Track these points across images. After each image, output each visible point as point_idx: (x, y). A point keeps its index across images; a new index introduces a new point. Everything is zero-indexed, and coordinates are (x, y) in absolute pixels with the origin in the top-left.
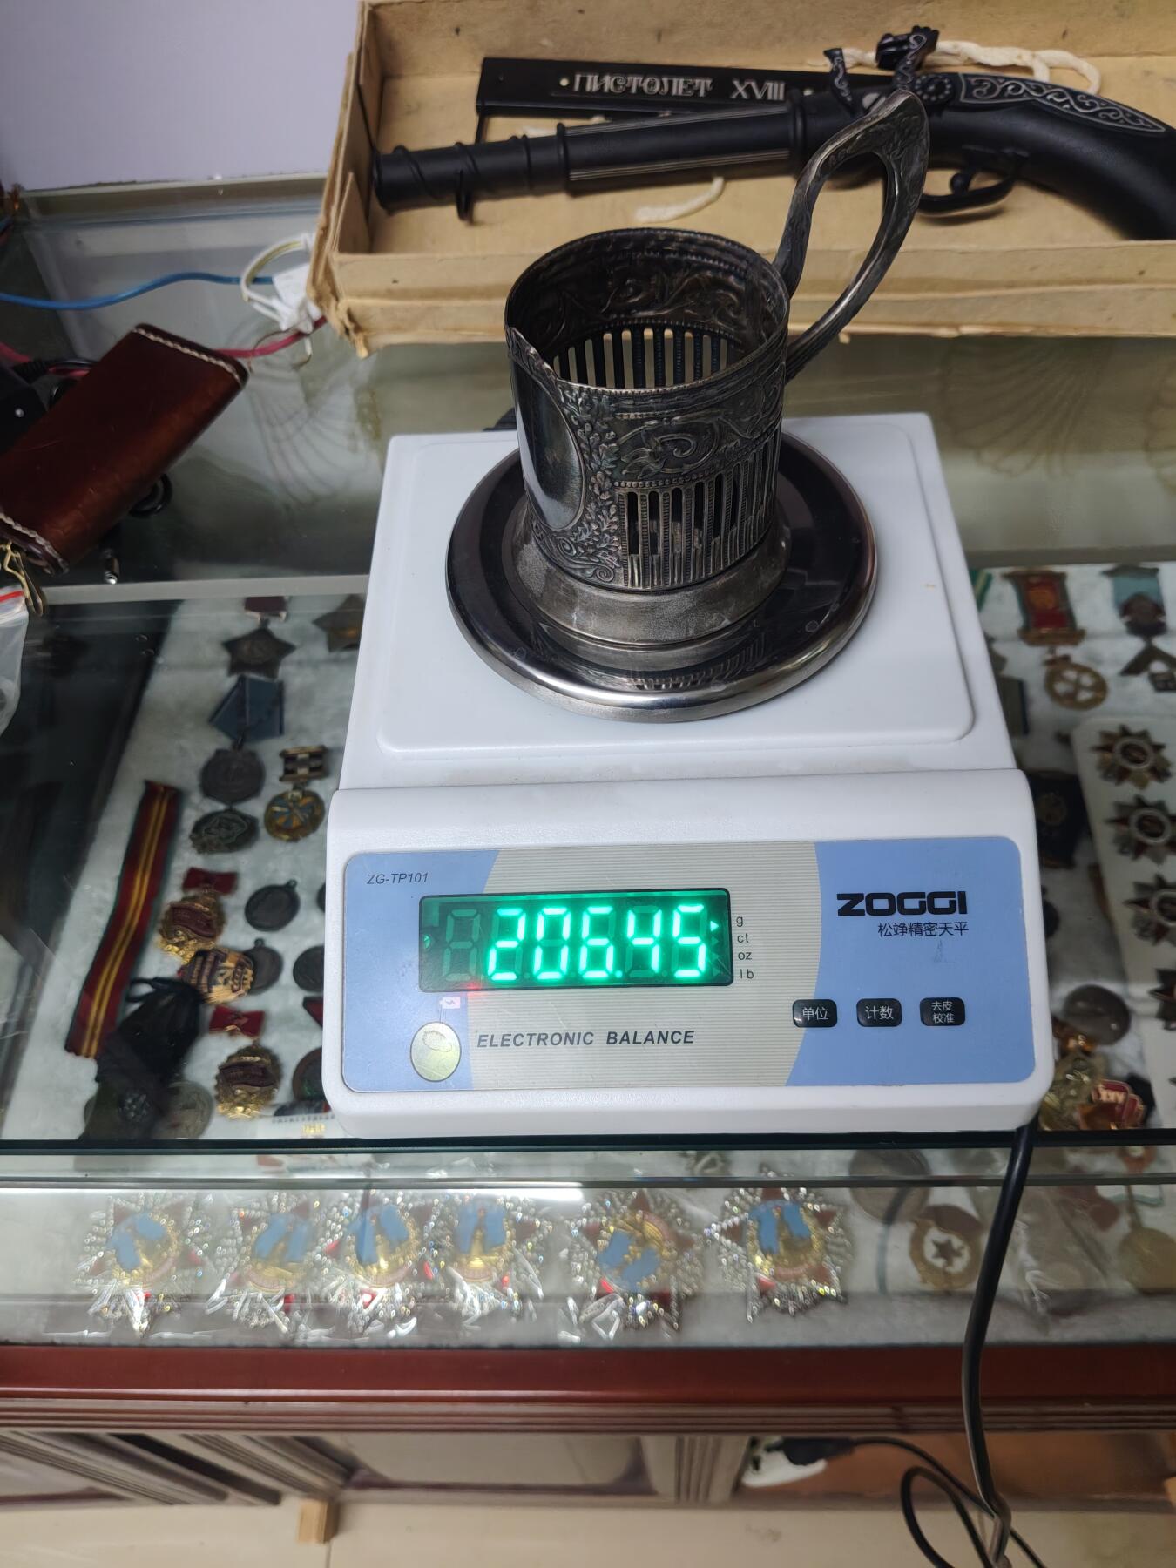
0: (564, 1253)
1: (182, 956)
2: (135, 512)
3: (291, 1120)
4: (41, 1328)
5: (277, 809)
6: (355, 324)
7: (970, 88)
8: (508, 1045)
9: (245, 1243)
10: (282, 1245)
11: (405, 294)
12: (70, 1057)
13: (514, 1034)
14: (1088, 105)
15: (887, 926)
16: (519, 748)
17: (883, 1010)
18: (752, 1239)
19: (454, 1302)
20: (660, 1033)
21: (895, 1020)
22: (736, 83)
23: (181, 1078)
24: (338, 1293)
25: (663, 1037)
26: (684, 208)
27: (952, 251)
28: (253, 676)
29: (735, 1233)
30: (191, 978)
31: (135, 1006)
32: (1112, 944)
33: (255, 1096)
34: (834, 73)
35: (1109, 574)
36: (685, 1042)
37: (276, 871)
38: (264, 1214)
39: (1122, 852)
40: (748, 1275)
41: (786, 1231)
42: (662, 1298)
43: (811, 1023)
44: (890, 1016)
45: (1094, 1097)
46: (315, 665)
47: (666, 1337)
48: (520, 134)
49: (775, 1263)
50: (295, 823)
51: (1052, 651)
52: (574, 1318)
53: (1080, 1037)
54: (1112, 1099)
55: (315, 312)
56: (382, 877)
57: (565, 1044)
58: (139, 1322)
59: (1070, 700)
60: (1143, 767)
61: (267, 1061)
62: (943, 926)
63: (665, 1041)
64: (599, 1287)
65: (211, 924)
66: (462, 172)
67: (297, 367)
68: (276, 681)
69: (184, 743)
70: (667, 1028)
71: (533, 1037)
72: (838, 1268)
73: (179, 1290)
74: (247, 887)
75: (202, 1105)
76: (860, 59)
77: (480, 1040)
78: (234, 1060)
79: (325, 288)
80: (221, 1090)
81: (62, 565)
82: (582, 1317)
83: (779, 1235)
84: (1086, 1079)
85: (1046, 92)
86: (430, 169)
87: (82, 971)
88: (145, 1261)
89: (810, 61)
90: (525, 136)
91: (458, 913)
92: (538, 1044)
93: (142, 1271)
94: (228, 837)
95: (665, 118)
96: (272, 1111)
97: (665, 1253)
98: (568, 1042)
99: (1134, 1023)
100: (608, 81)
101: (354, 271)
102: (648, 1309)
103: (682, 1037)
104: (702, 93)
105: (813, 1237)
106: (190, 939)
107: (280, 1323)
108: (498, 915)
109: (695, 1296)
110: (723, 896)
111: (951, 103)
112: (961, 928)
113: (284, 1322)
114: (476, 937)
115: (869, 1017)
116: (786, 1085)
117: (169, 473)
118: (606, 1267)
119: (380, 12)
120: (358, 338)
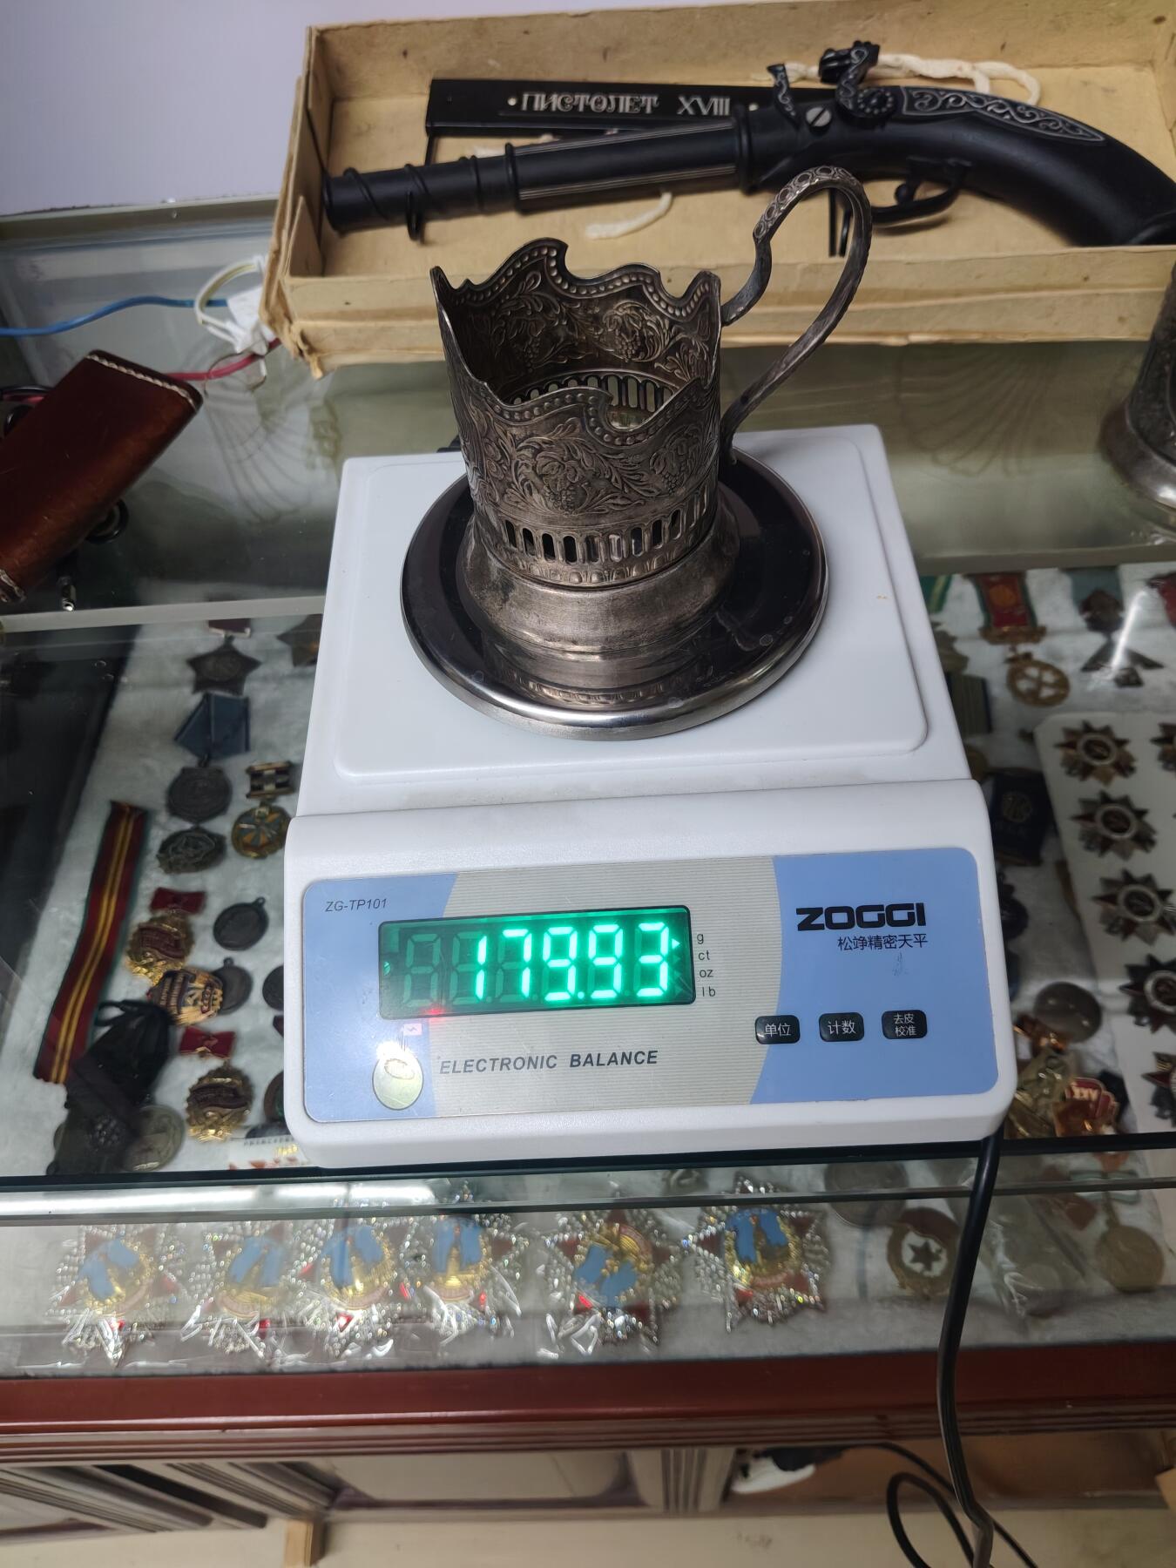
0: (540, 1269)
1: (151, 978)
2: (91, 538)
3: (263, 1142)
4: (14, 1361)
5: (245, 826)
6: (309, 345)
7: (912, 101)
8: (471, 1071)
9: (219, 1268)
10: (256, 1268)
11: (359, 315)
12: (40, 1083)
13: (476, 1060)
14: (1028, 115)
15: (847, 940)
16: (477, 769)
17: (845, 1025)
18: (729, 1249)
19: (432, 1322)
20: (624, 1055)
21: (858, 1035)
22: (682, 99)
23: (152, 1101)
24: (313, 1317)
25: (627, 1058)
26: (634, 224)
27: (899, 262)
28: (218, 693)
29: (712, 1243)
30: (160, 1000)
31: (105, 1030)
32: (1081, 941)
33: (227, 1117)
34: (778, 88)
35: (1067, 573)
36: (649, 1062)
37: (244, 889)
38: (238, 1238)
39: (1088, 848)
40: (727, 1285)
41: (763, 1240)
42: (639, 1310)
43: (773, 1040)
44: (852, 1029)
45: (1068, 1096)
46: (279, 679)
47: (646, 1351)
48: (468, 154)
49: (753, 1273)
50: (263, 839)
51: (1013, 649)
52: (553, 1334)
53: (1051, 1035)
54: (1085, 1096)
55: (269, 335)
56: (339, 904)
57: (528, 1068)
58: (113, 1352)
59: (1033, 698)
60: (1107, 762)
61: (238, 1082)
62: (903, 938)
63: (629, 1062)
64: (577, 1301)
65: (180, 945)
66: (411, 194)
67: (253, 388)
68: (241, 697)
69: (149, 762)
70: (630, 1047)
71: (496, 1061)
72: (816, 1275)
73: (153, 1317)
74: (215, 906)
75: (172, 1128)
76: (804, 73)
77: (443, 1067)
78: (205, 1082)
79: (277, 311)
80: (193, 1113)
81: (19, 595)
82: (561, 1334)
83: (756, 1244)
84: (1058, 1077)
85: (986, 103)
86: (381, 191)
87: (51, 995)
88: (118, 1289)
89: (753, 76)
90: (474, 157)
91: (418, 938)
92: (501, 1069)
93: (115, 1300)
94: (196, 856)
95: (612, 135)
96: (244, 1133)
97: (643, 1266)
98: (531, 1066)
99: (1105, 1017)
100: (556, 100)
101: (307, 293)
102: (626, 1323)
103: (645, 1058)
104: (649, 110)
105: (791, 1246)
106: (159, 960)
107: (256, 1348)
108: (458, 937)
109: (674, 1308)
110: (684, 913)
111: (893, 115)
112: (921, 940)
113: (260, 1348)
114: (436, 961)
115: (831, 1032)
116: (752, 1103)
117: (125, 498)
118: (583, 1282)
119: (328, 36)
120: (312, 360)
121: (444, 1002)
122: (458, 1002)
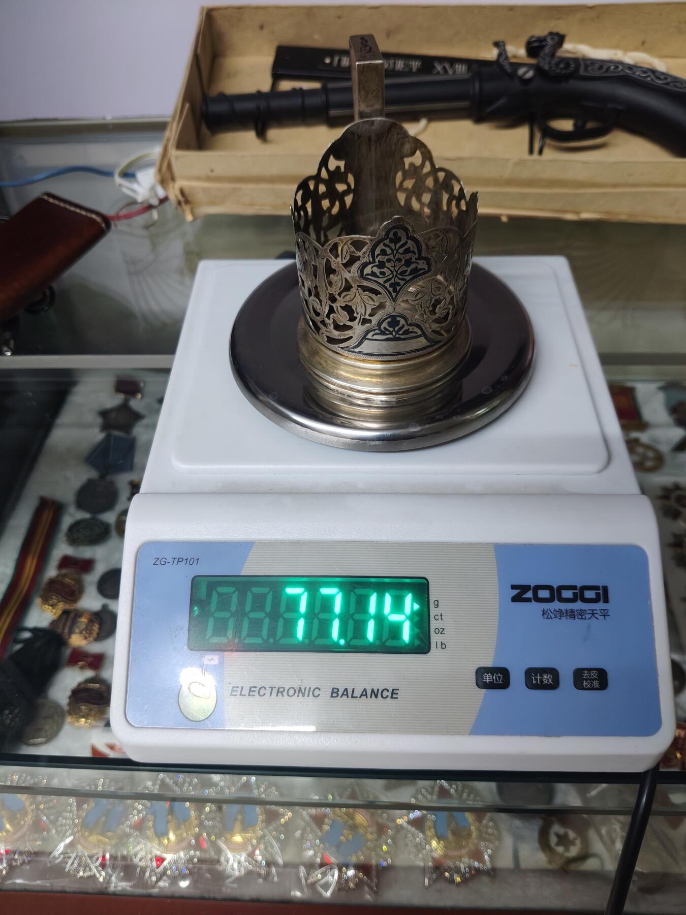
0: (298, 834)
1: (54, 613)
2: (29, 310)
6: (185, 199)
7: (586, 66)
8: (254, 696)
10: (103, 819)
11: (219, 179)
13: (259, 687)
14: (663, 78)
15: (549, 612)
17: (545, 677)
18: (430, 829)
19: (220, 865)
20: (373, 690)
21: (554, 685)
22: (436, 64)
23: (46, 697)
24: (139, 856)
25: (375, 694)
28: (116, 433)
29: (418, 824)
30: (58, 628)
31: (18, 647)
33: (93, 712)
34: (500, 57)
35: (662, 389)
36: (392, 697)
40: (426, 854)
41: (453, 822)
42: (363, 868)
43: (490, 686)
44: (550, 681)
47: (367, 897)
48: (297, 88)
49: (446, 847)
51: (629, 435)
52: (303, 881)
55: (161, 193)
56: (164, 560)
57: (298, 696)
59: (640, 467)
61: (104, 688)
62: (591, 612)
63: (376, 696)
64: (322, 858)
65: (73, 593)
66: (259, 108)
67: (147, 227)
68: (131, 437)
69: (67, 473)
70: (378, 685)
71: (274, 689)
72: (489, 850)
73: (28, 847)
74: (100, 569)
75: (58, 717)
76: (517, 53)
77: (233, 691)
78: (82, 686)
79: (166, 176)
80: (72, 707)
82: (309, 881)
83: (449, 827)
85: (635, 70)
86: (240, 106)
88: (8, 826)
90: (300, 89)
91: (221, 589)
92: (277, 696)
93: (4, 834)
94: (91, 536)
96: (104, 724)
97: (369, 836)
98: (300, 694)
101: (185, 162)
102: (355, 876)
103: (389, 694)
104: (415, 68)
105: (473, 828)
106: (60, 602)
107: (98, 875)
108: (251, 592)
109: (389, 868)
110: (424, 583)
111: (574, 75)
112: (605, 613)
113: (101, 875)
114: (233, 608)
115: (534, 682)
116: (469, 735)
117: (55, 285)
118: (327, 845)
119: (214, 13)
120: (187, 209)
121: (237, 640)
122: (249, 641)
